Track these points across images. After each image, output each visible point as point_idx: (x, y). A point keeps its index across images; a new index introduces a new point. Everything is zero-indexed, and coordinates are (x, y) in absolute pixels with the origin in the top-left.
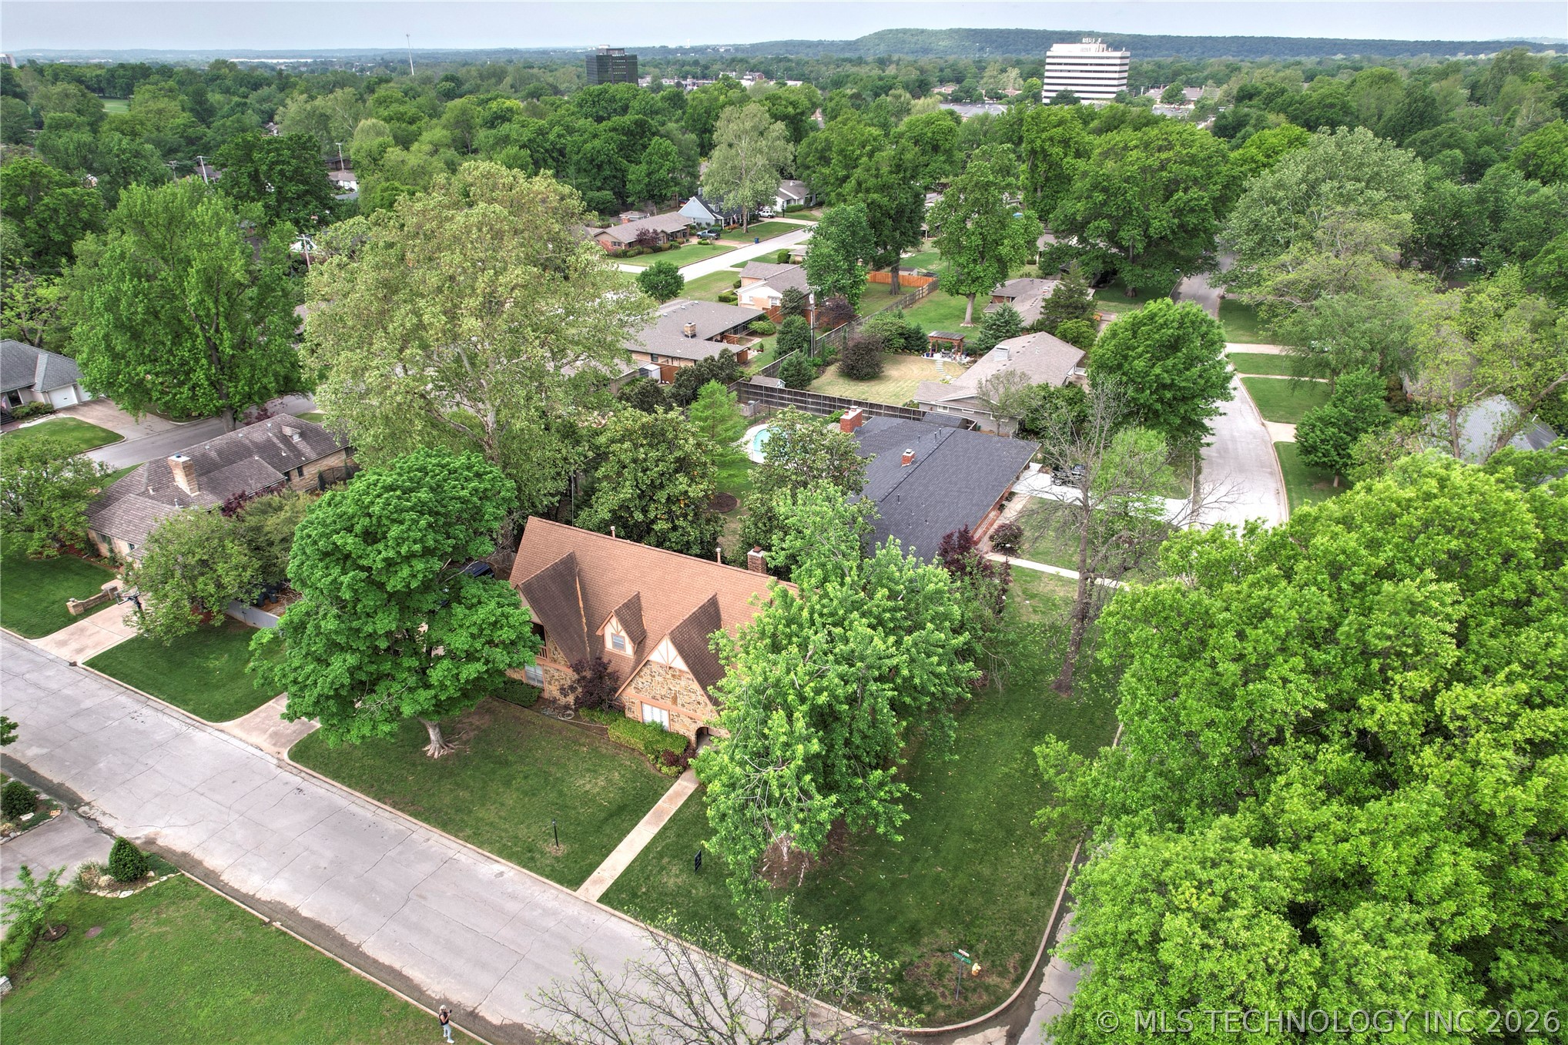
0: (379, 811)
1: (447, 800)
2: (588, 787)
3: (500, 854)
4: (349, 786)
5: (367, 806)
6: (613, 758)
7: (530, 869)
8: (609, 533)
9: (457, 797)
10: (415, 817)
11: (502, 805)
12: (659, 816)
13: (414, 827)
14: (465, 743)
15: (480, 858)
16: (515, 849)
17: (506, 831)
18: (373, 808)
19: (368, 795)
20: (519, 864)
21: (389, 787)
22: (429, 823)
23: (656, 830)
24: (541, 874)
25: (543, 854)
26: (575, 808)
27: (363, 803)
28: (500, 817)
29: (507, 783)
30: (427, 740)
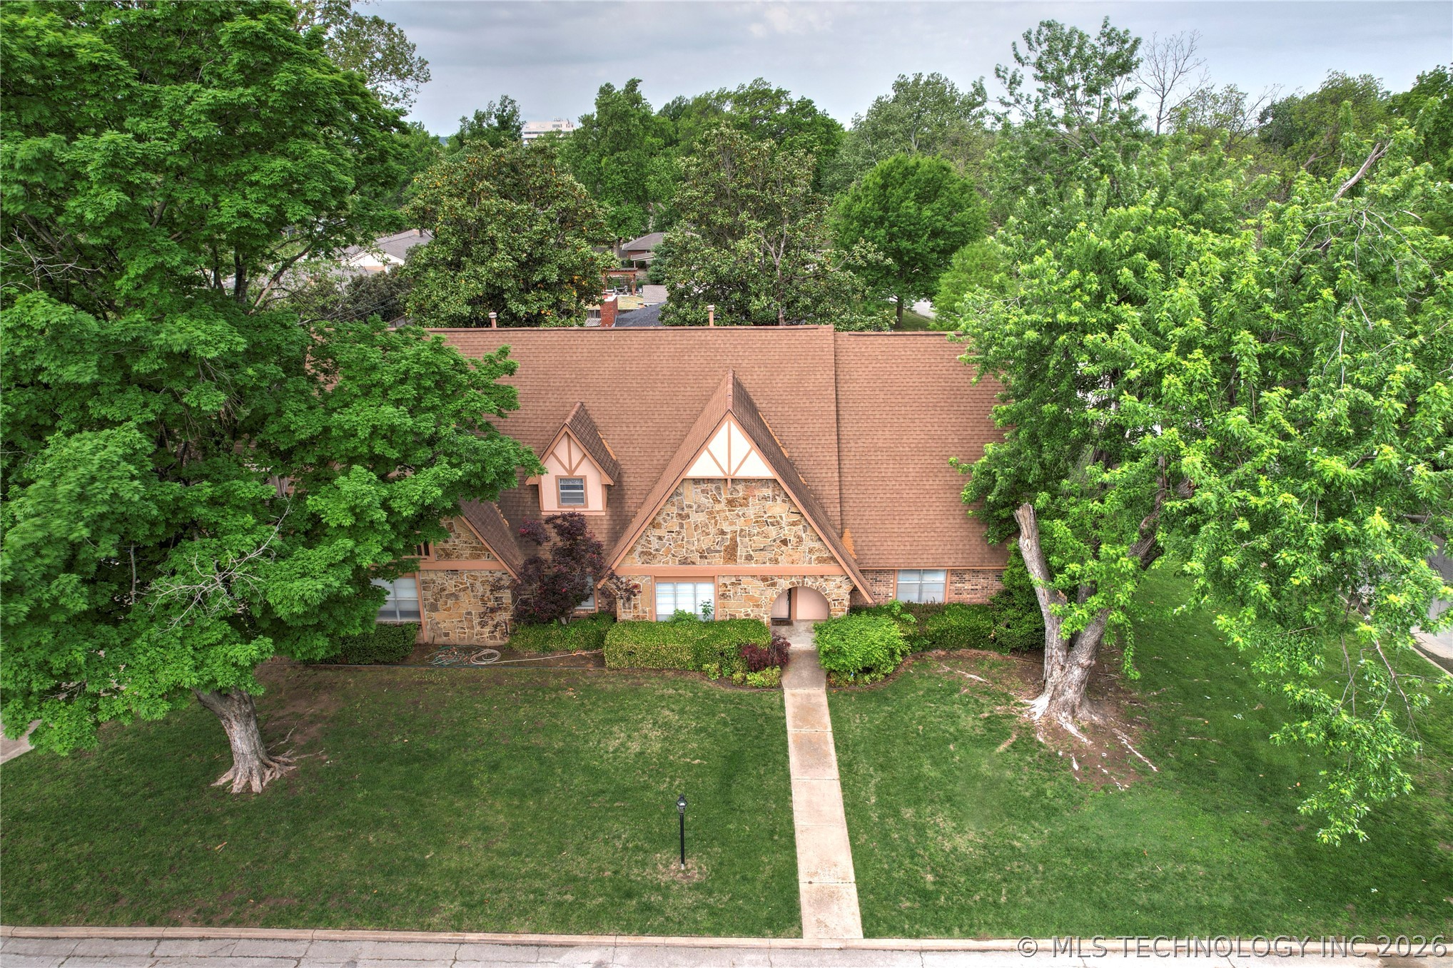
0: (164, 948)
1: (346, 861)
2: (635, 747)
3: (563, 925)
4: (41, 921)
5: (120, 948)
6: (635, 691)
7: (662, 931)
8: (487, 323)
9: (365, 848)
10: (284, 923)
11: (486, 829)
12: (811, 747)
13: (292, 950)
14: (311, 746)
15: (521, 954)
16: (591, 904)
17: (537, 875)
18: (143, 948)
19: (111, 921)
20: (628, 929)
21: (169, 885)
22: (332, 924)
23: (834, 772)
24: (698, 932)
25: (663, 890)
26: (646, 787)
27: (105, 947)
28: (501, 854)
29: (464, 787)
30: (223, 756)
